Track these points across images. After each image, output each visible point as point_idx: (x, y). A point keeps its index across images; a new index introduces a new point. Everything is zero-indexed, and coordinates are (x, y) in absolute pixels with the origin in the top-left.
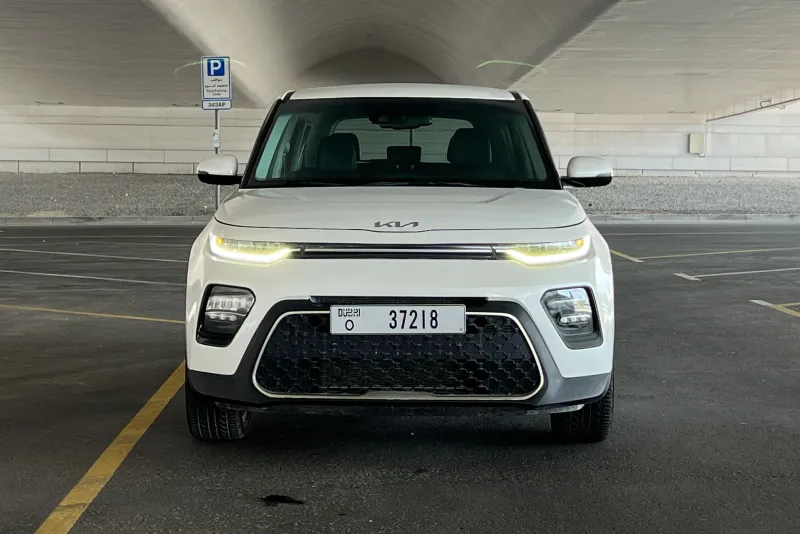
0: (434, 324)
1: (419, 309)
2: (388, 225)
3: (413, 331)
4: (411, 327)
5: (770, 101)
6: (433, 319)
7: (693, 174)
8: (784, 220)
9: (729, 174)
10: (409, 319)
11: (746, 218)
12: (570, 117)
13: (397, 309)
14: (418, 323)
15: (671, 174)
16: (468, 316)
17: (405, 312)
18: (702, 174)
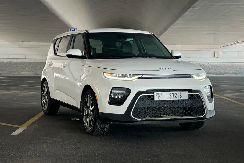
0: (181, 97)
1: (177, 92)
2: (163, 69)
3: (176, 99)
4: (175, 98)
5: (237, 41)
6: (181, 95)
7: (216, 63)
8: (234, 75)
9: (227, 63)
10: (175, 95)
11: (223, 75)
12: (179, 46)
13: (172, 93)
14: (177, 97)
15: (209, 63)
16: (189, 94)
17: (173, 93)
18: (219, 63)
